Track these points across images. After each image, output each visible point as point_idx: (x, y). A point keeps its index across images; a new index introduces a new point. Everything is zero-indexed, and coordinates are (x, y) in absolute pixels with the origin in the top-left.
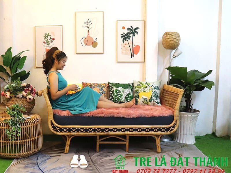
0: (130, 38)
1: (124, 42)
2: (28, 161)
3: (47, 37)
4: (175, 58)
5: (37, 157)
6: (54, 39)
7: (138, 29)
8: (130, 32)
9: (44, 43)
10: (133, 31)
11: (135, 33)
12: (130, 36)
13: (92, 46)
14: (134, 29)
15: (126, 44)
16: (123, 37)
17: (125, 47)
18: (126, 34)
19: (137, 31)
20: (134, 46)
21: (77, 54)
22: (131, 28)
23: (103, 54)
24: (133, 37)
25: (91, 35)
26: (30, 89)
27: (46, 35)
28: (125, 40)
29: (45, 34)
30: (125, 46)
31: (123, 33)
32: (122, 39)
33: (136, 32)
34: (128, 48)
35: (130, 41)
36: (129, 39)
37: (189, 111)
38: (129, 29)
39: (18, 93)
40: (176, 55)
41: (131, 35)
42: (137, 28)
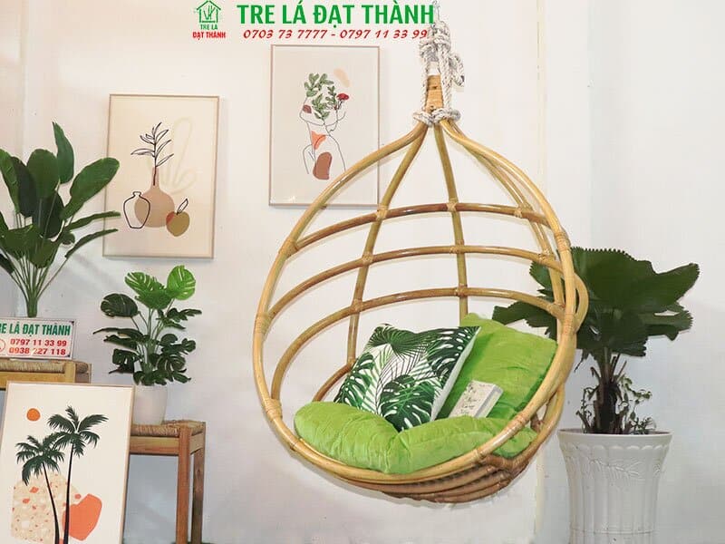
0: (59, 463)
1: (30, 481)
7: (103, 423)
8: (58, 435)
10: (75, 431)
11: (86, 442)
12: (58, 455)
14: (80, 420)
15: (34, 490)
16: (27, 454)
17: (32, 503)
18: (41, 442)
19: (93, 429)
20: (73, 502)
22: (71, 420)
24: (75, 457)
28: (32, 472)
30: (33, 497)
31: (30, 438)
32: (22, 463)
33: (89, 434)
34: (44, 507)
35: (57, 475)
36: (55, 465)
38: (56, 420)
41: (66, 449)
42: (96, 419)
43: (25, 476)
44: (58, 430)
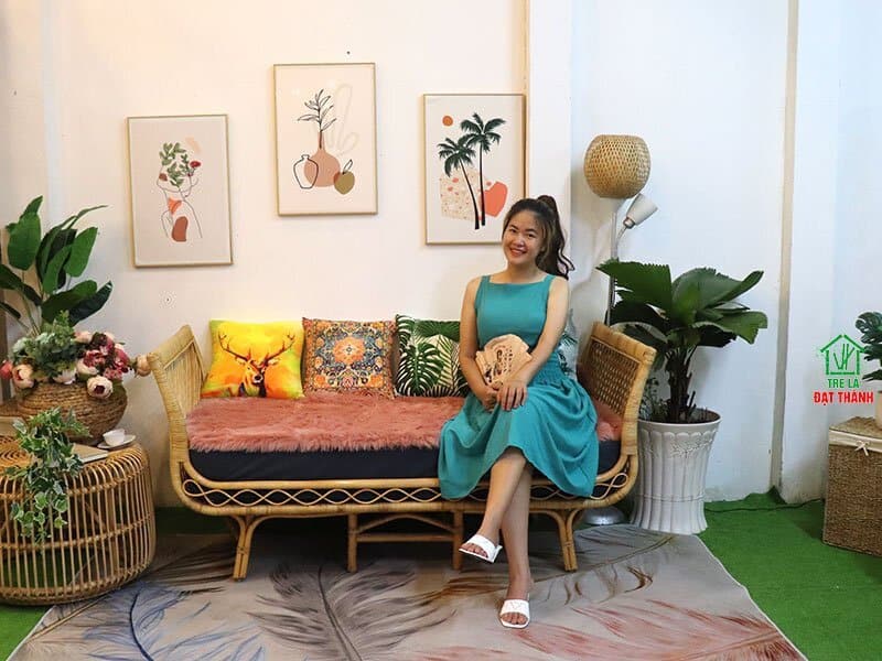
0: (472, 158)
1: (451, 174)
2: (100, 614)
3: (170, 158)
4: (630, 228)
5: (132, 598)
6: (196, 164)
7: (502, 125)
8: (472, 135)
9: (163, 177)
10: (482, 133)
11: (491, 141)
12: (471, 152)
13: (333, 187)
14: (485, 123)
15: (455, 180)
16: (447, 152)
17: (454, 191)
18: (456, 142)
19: (495, 130)
20: (486, 188)
21: (282, 216)
22: (475, 122)
23: (376, 217)
24: (484, 153)
25: (330, 150)
26: (104, 351)
27: (170, 151)
28: (453, 166)
29: (165, 145)
30: (455, 186)
31: (447, 140)
32: (444, 160)
33: (493, 135)
34: (464, 193)
35: (472, 167)
36: (469, 160)
37: (683, 416)
38: (466, 124)
39: (59, 370)
40: (635, 216)
41: (476, 147)
42: (497, 122)
43: (448, 170)
44: (468, 132)
